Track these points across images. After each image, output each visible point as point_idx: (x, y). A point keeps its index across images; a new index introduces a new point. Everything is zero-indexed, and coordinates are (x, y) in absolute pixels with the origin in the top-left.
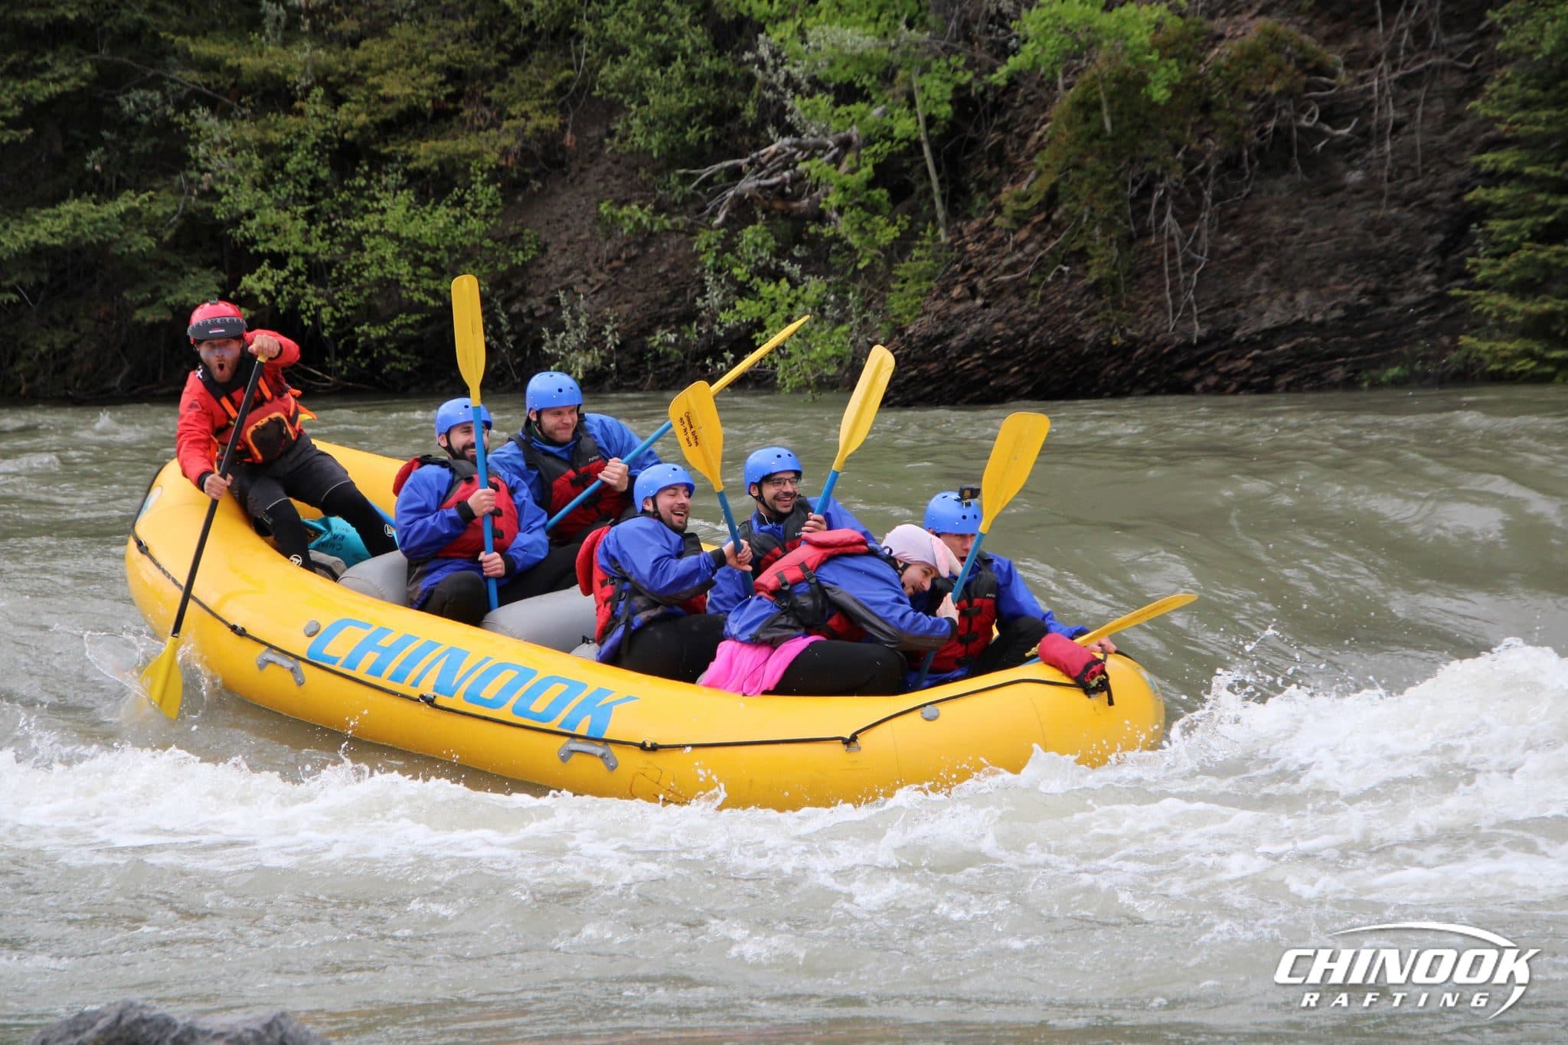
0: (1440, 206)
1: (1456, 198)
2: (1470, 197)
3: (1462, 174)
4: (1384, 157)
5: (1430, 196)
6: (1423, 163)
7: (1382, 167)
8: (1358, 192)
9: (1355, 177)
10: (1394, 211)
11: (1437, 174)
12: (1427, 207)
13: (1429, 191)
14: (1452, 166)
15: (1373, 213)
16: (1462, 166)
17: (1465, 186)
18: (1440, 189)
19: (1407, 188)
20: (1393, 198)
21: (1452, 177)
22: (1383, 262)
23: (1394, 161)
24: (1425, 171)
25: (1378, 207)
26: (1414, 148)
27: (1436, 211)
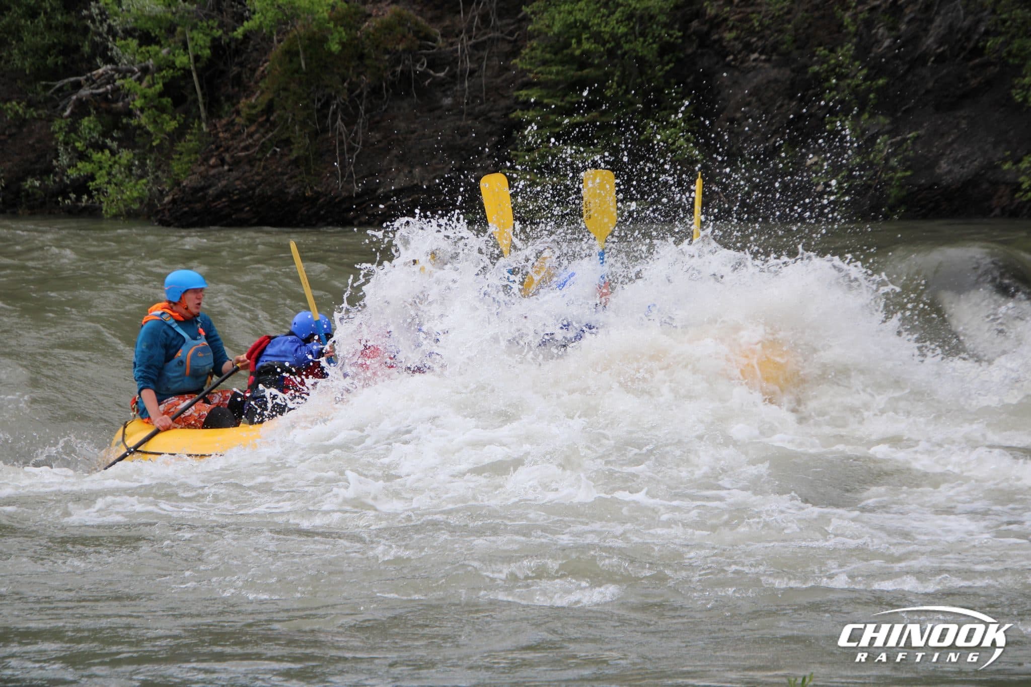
0: (496, 121)
1: (506, 115)
2: (513, 115)
3: (508, 102)
4: (464, 90)
5: (491, 114)
6: (486, 94)
7: (463, 96)
8: (449, 110)
9: (448, 101)
10: (470, 122)
11: (494, 101)
12: (488, 120)
13: (490, 111)
14: (503, 97)
15: (458, 123)
16: (508, 97)
17: (510, 109)
18: (496, 111)
19: (477, 109)
20: (469, 114)
21: (503, 103)
22: (463, 152)
23: (469, 93)
24: (488, 99)
25: (461, 120)
26: (481, 85)
27: (494, 123)
